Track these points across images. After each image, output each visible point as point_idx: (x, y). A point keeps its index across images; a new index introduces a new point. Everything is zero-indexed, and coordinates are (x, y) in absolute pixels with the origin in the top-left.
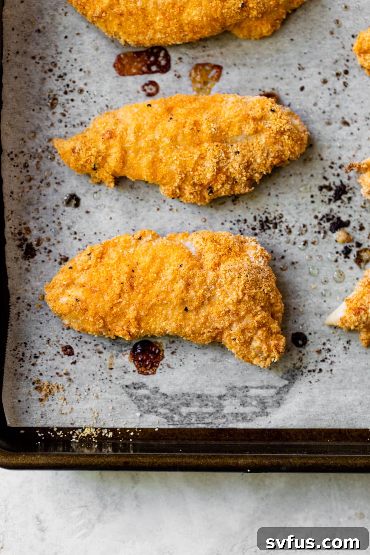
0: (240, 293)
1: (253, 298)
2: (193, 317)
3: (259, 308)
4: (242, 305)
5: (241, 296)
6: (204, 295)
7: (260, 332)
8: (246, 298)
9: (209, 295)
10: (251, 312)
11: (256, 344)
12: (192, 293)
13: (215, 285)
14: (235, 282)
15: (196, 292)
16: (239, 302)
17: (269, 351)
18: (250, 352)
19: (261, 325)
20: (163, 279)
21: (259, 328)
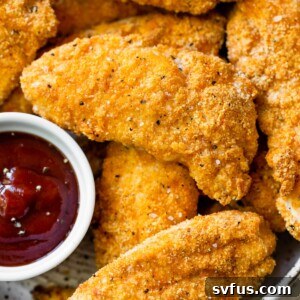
0: (218, 120)
1: (230, 129)
2: (163, 133)
3: (233, 141)
4: (217, 134)
5: (218, 124)
6: (180, 114)
7: (228, 166)
8: (223, 127)
9: (186, 114)
10: (224, 143)
11: (221, 177)
12: (168, 108)
13: (194, 106)
14: (216, 108)
15: (173, 108)
16: (215, 129)
17: (233, 187)
18: (213, 184)
19: (231, 159)
20: (142, 85)
21: (228, 162)
